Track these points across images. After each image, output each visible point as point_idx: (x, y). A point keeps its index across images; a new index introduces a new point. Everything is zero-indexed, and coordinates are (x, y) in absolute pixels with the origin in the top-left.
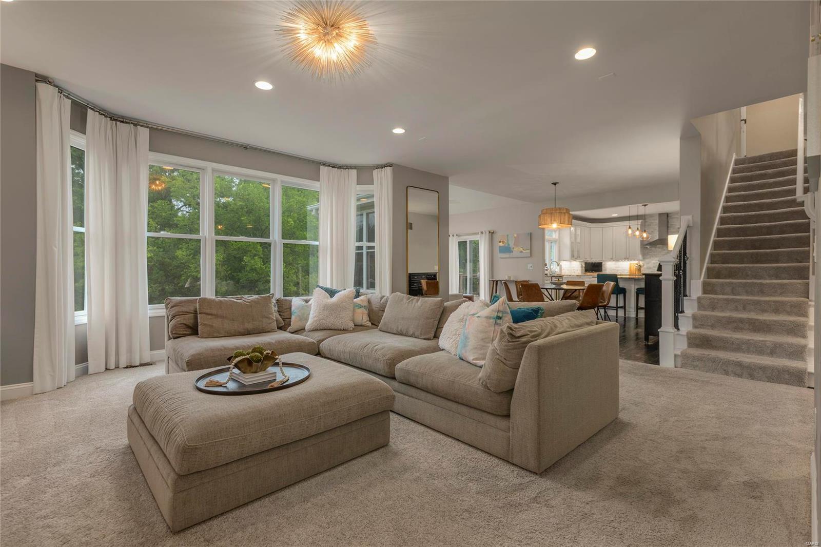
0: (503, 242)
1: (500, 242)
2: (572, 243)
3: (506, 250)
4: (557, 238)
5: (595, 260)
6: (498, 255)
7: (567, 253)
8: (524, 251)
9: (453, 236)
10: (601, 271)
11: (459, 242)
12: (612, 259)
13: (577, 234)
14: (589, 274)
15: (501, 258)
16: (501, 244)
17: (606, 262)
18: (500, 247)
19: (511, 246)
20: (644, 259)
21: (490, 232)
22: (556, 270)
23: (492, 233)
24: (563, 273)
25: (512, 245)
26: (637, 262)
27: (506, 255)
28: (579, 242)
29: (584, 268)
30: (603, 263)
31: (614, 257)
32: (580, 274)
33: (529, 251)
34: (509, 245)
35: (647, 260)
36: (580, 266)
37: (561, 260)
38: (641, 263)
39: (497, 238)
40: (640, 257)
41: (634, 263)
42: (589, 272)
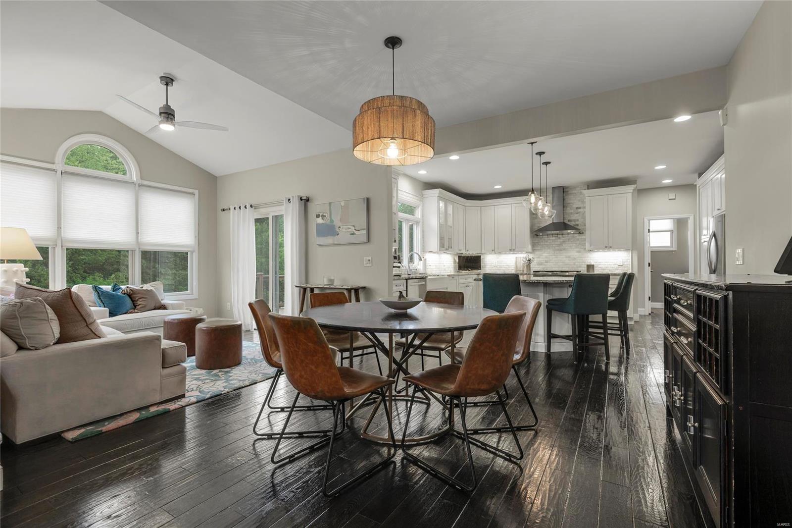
0: (323, 216)
1: (318, 216)
2: (440, 226)
3: (329, 230)
4: (420, 217)
5: (472, 252)
6: (315, 240)
7: (434, 242)
8: (356, 232)
9: (245, 207)
10: (479, 268)
11: (255, 219)
12: (493, 251)
13: (448, 212)
14: (464, 272)
15: (321, 246)
16: (320, 220)
17: (485, 256)
18: (318, 225)
19: (335, 223)
20: (533, 251)
21: (301, 199)
22: (419, 267)
23: (305, 201)
24: (429, 272)
25: (337, 223)
26: (524, 255)
27: (329, 240)
28: (451, 225)
29: (457, 265)
30: (482, 257)
31: (496, 247)
32: (452, 273)
33: (365, 232)
34: (332, 221)
35: (537, 253)
36: (453, 260)
37: (426, 252)
38: (531, 256)
39: (313, 208)
40: (530, 248)
41: (522, 257)
42: (464, 270)
